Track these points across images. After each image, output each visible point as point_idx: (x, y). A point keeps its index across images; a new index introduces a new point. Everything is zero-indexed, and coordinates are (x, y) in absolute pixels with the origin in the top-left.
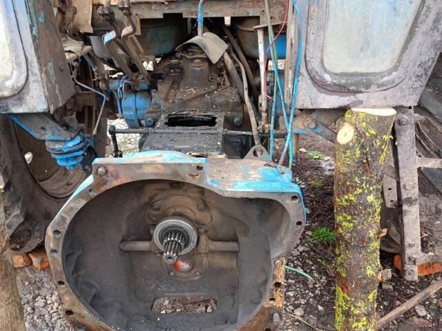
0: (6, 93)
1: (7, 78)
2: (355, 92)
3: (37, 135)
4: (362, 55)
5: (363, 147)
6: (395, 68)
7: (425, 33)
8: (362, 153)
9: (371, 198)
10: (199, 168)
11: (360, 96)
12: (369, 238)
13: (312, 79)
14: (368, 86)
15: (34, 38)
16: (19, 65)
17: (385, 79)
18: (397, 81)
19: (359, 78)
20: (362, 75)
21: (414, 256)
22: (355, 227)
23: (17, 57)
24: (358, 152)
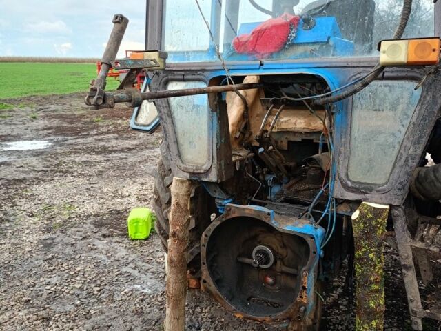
0: (202, 171)
1: (203, 165)
2: (365, 193)
3: (212, 195)
4: (368, 174)
5: (365, 223)
6: (386, 183)
7: (401, 167)
8: (364, 227)
9: (371, 255)
10: (269, 214)
11: (367, 196)
12: (371, 281)
13: (341, 183)
14: (371, 190)
15: (217, 149)
16: (209, 160)
17: (380, 188)
18: (387, 190)
19: (366, 186)
20: (368, 184)
21: (415, 310)
22: (362, 272)
23: (209, 156)
24: (362, 226)
